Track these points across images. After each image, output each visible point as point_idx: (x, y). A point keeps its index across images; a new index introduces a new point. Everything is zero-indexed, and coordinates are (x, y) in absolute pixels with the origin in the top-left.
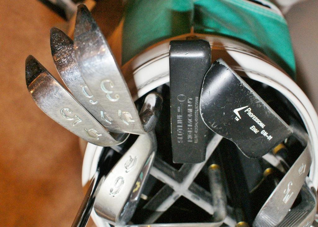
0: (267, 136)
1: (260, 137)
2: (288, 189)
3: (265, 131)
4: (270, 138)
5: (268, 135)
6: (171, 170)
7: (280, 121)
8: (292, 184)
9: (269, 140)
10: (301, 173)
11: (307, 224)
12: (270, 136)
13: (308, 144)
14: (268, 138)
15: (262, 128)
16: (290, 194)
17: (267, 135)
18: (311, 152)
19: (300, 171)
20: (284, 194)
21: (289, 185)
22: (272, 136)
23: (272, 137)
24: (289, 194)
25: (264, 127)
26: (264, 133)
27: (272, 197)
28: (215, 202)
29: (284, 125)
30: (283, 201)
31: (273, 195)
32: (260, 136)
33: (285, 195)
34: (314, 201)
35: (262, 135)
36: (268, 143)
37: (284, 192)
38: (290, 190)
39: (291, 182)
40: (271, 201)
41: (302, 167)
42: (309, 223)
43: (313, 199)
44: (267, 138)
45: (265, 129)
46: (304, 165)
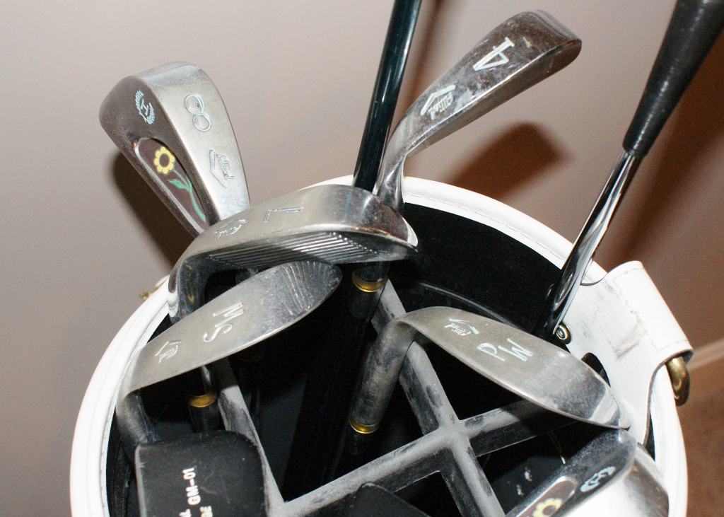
0: (192, 482)
1: (208, 492)
2: (217, 331)
3: (188, 498)
4: (189, 474)
5: (187, 483)
6: (453, 485)
7: (146, 502)
8: (205, 336)
9: (193, 469)
10: (174, 347)
11: (223, 232)
12: (186, 477)
13: (127, 392)
14: (194, 475)
15: (192, 512)
16: (221, 318)
17: (189, 485)
18: (130, 374)
19: (173, 352)
20: (232, 324)
21: (214, 337)
22: (183, 474)
23: (185, 471)
24: (225, 318)
25: (184, 511)
26: (193, 495)
27: (259, 336)
28: (395, 363)
29: (144, 483)
30: (244, 311)
31: (255, 338)
32: (207, 494)
33: (231, 322)
34: (184, 266)
35: (201, 493)
36: (200, 463)
37: (230, 329)
38: (216, 326)
39: (205, 341)
40: (267, 328)
41: (165, 355)
42: (218, 234)
43: (182, 273)
44: (195, 478)
45: (184, 505)
46: (158, 357)
